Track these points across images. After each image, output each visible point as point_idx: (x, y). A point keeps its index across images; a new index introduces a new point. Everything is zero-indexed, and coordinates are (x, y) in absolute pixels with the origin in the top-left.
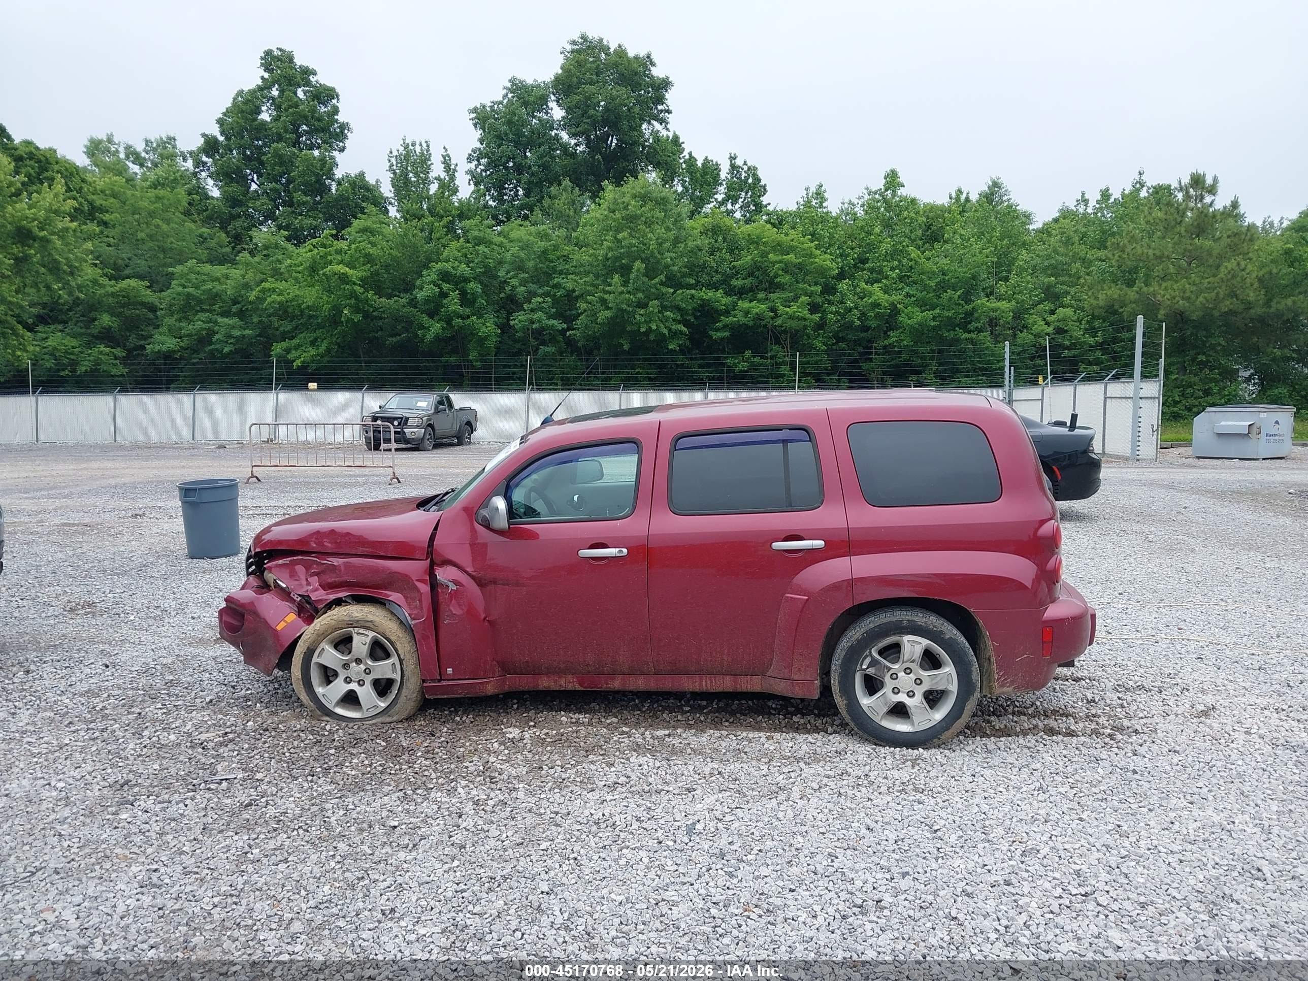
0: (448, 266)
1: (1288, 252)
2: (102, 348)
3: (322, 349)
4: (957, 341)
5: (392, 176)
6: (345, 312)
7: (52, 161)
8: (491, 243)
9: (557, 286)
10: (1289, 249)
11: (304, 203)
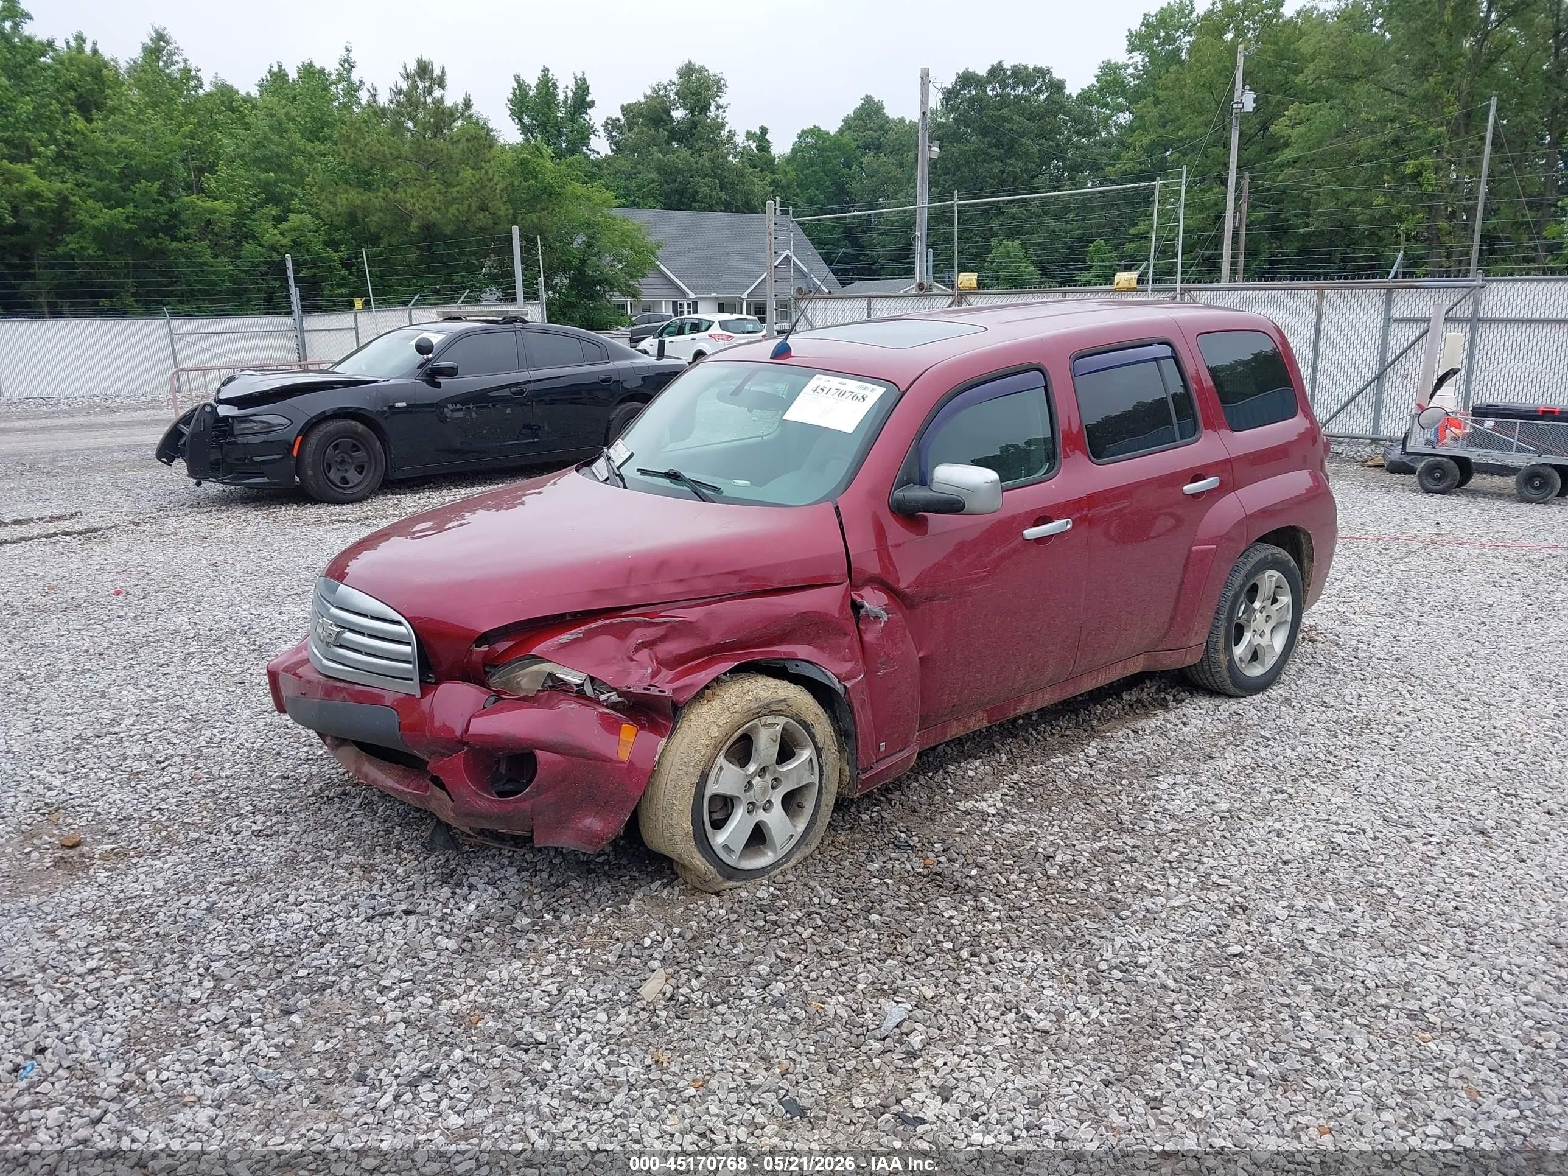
1: (524, 163)
4: (162, 253)
10: (524, 159)
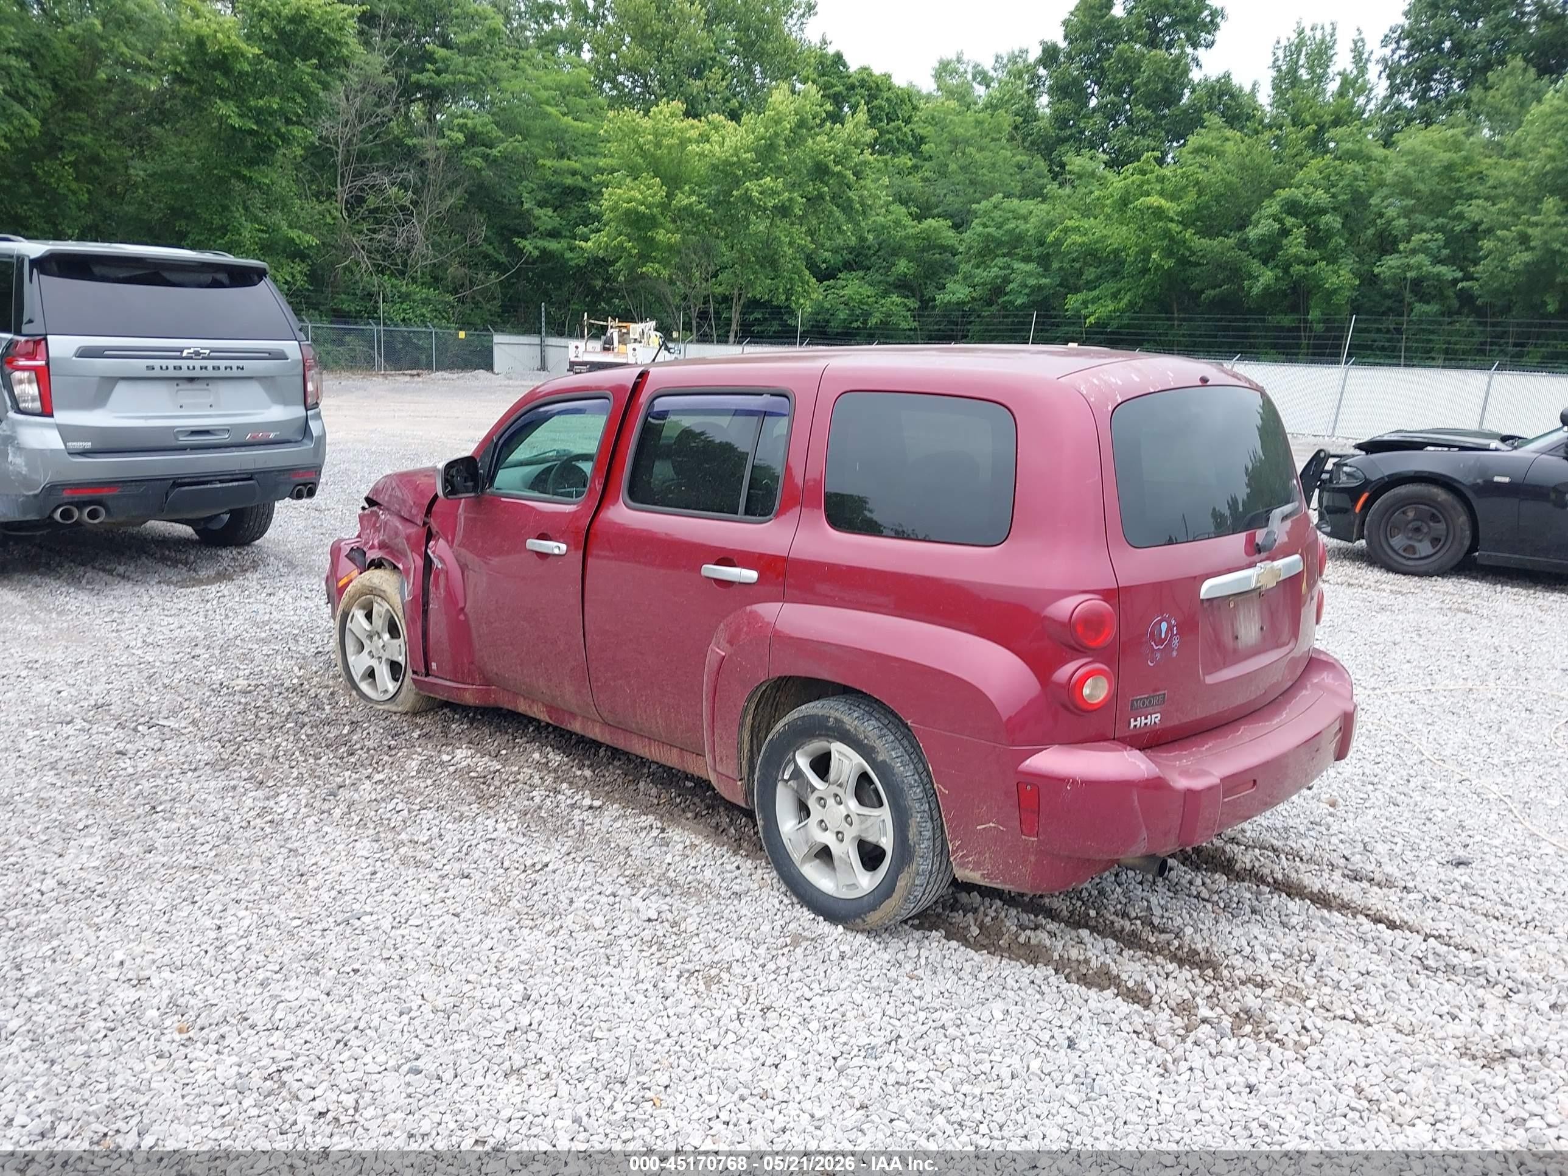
0: (1297, 193)
2: (895, 298)
3: (1122, 304)
5: (1275, 74)
6: (1154, 256)
7: (884, 88)
8: (1369, 158)
9: (1460, 217)
11: (1145, 119)
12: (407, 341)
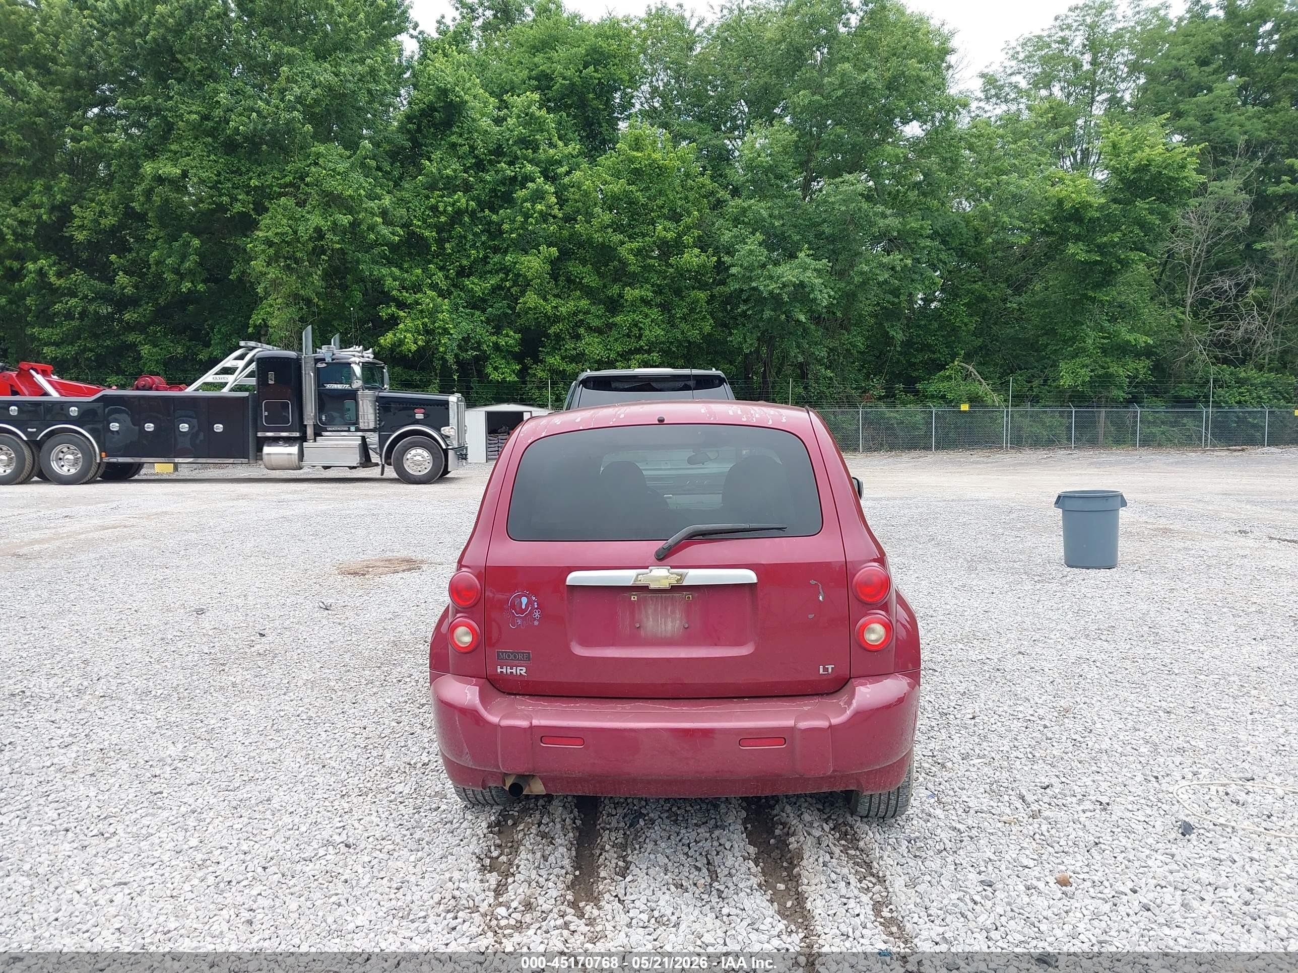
12: (1241, 421)
